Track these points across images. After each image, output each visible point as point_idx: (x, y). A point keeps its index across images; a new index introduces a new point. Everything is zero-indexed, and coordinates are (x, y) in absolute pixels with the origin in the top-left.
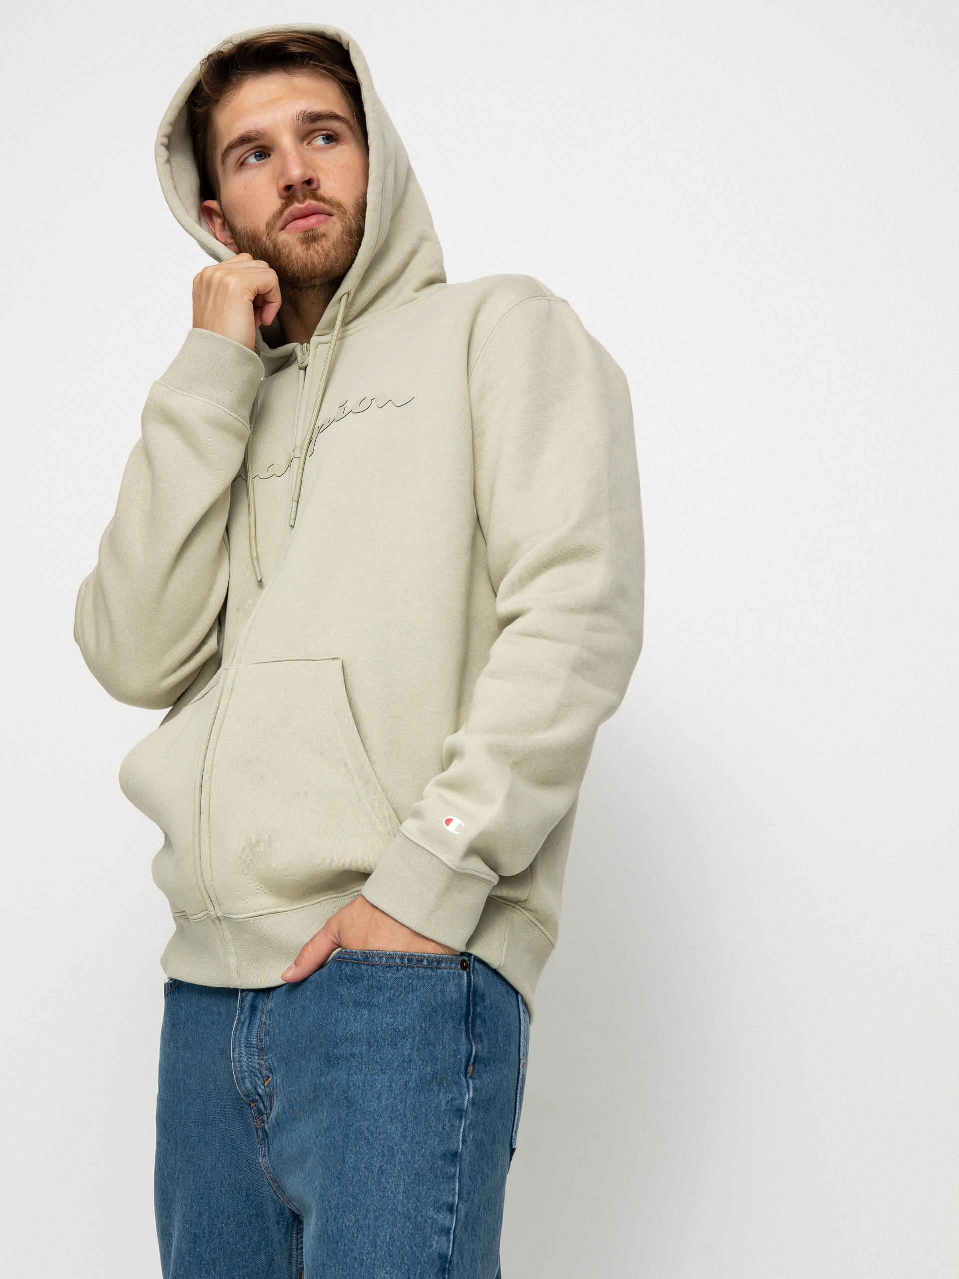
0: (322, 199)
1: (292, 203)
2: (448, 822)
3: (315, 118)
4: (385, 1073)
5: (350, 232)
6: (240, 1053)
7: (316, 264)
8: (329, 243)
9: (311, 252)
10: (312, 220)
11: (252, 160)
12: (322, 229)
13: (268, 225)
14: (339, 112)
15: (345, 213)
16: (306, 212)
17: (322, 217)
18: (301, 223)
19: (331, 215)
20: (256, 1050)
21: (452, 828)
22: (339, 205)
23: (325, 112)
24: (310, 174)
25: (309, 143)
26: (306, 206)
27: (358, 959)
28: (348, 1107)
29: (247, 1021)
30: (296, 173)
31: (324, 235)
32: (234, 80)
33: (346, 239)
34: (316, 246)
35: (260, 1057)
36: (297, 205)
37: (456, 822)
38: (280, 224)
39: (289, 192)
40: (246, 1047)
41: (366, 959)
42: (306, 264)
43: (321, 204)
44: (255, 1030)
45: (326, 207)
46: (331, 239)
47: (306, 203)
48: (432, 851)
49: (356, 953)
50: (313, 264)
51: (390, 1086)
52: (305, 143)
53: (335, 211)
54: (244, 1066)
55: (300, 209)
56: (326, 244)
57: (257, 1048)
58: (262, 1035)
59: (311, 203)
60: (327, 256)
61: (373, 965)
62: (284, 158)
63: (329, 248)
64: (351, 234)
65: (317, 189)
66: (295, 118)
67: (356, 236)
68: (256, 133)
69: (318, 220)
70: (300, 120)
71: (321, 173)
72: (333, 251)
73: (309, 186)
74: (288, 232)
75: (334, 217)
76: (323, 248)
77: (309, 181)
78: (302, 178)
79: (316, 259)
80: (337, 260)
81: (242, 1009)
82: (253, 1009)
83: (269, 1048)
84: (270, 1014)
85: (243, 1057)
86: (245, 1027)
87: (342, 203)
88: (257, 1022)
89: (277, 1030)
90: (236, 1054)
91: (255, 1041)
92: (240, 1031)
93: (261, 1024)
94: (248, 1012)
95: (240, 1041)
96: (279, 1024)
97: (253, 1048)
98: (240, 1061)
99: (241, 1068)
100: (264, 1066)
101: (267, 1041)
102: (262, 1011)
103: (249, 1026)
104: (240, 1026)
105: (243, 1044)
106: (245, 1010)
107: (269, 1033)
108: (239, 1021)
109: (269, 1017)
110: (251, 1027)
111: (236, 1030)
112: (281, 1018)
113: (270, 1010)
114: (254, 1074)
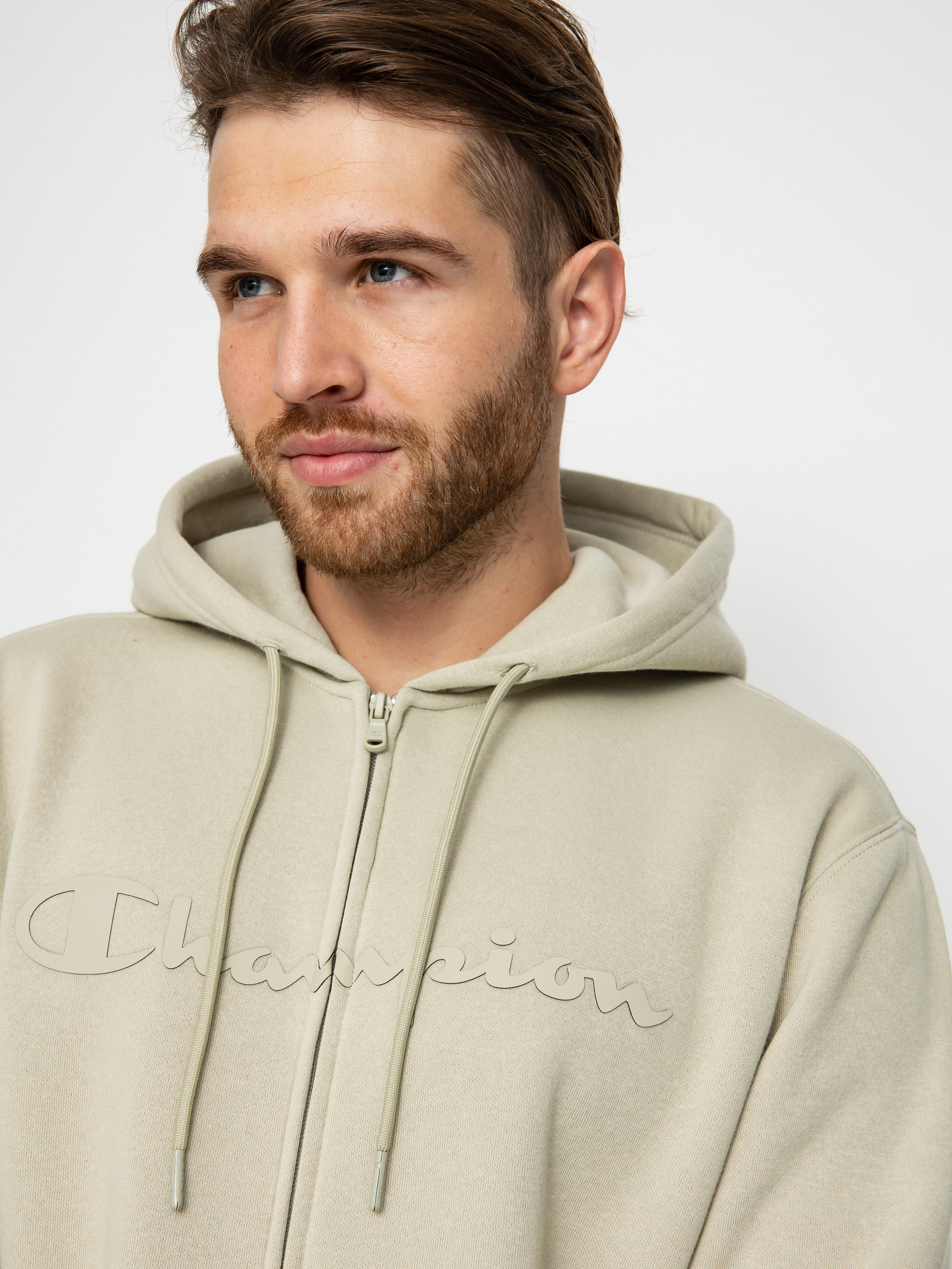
0: (371, 425)
8: (373, 515)
9: (331, 530)
10: (341, 465)
12: (358, 486)
14: (427, 229)
17: (361, 461)
18: (315, 467)
19: (394, 450)
22: (411, 431)
23: (389, 233)
24: (342, 375)
25: (360, 282)
26: (322, 438)
31: (362, 498)
33: (418, 498)
34: (343, 519)
36: (307, 436)
38: (279, 448)
43: (364, 434)
47: (324, 434)
50: (334, 555)
52: (352, 282)
53: (400, 442)
56: (363, 516)
59: (341, 435)
60: (362, 542)
63: (370, 526)
64: (432, 493)
65: (357, 404)
66: (320, 245)
67: (448, 494)
68: (241, 254)
69: (354, 464)
70: (332, 250)
71: (373, 362)
72: (378, 534)
73: (337, 398)
74: (293, 470)
75: (397, 457)
76: (354, 525)
77: (335, 390)
78: (309, 388)
79: (339, 545)
80: (386, 550)
87: (419, 426)
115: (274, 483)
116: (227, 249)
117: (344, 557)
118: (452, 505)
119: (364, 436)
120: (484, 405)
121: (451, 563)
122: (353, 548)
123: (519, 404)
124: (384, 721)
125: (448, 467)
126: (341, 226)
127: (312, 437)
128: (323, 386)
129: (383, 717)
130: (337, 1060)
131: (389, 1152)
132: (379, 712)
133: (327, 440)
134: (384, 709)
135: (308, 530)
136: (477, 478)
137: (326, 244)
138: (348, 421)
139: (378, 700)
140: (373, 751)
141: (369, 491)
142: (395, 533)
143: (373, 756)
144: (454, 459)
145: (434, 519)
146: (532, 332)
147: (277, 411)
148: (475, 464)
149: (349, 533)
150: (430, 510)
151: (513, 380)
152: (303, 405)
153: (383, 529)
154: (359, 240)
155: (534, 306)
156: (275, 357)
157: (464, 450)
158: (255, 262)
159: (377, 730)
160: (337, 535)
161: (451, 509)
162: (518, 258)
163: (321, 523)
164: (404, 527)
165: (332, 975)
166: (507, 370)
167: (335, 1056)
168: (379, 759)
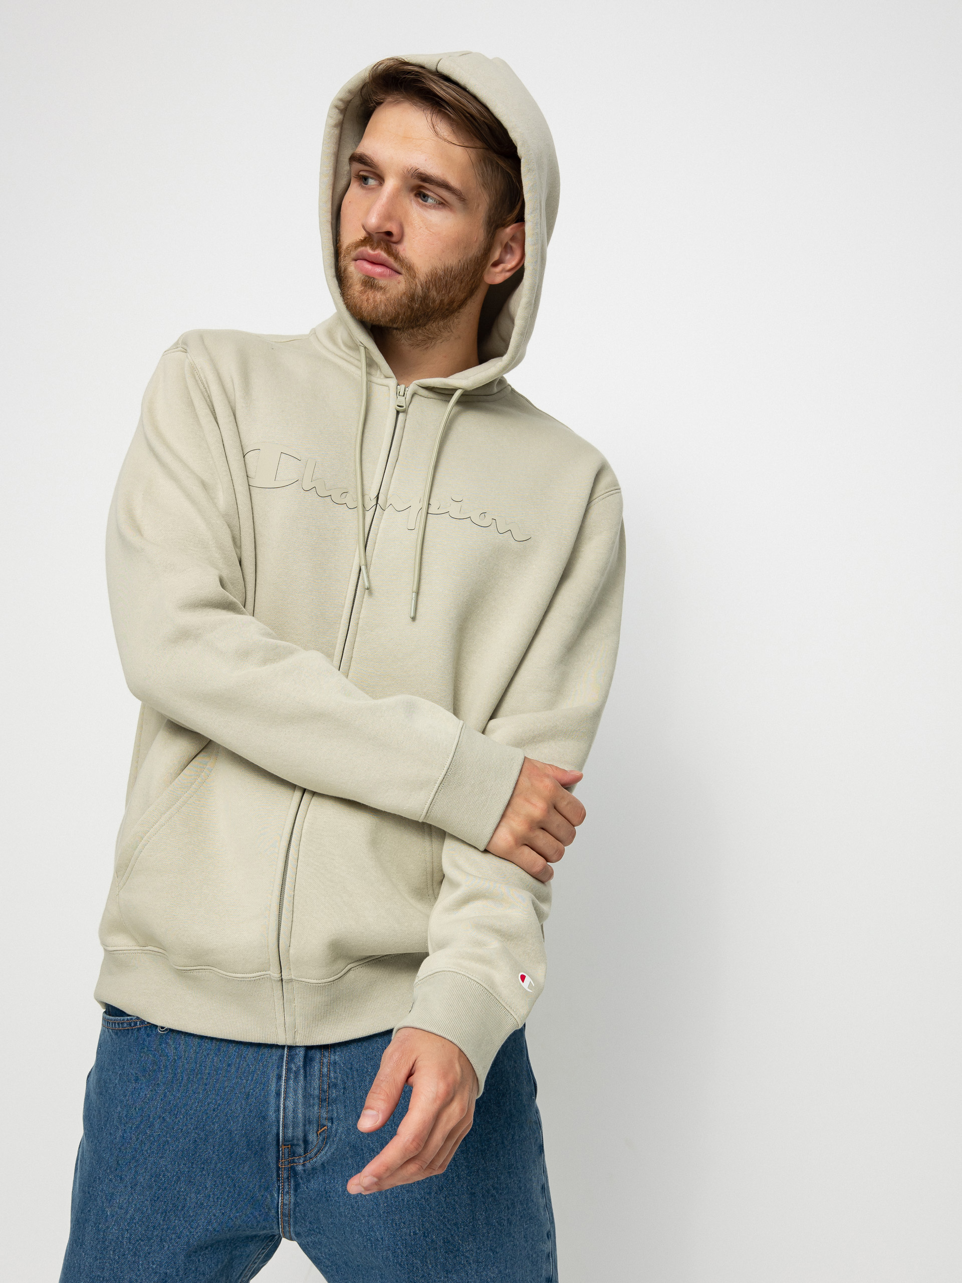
0: (396, 257)
1: (368, 245)
3: (425, 178)
6: (295, 1103)
7: (363, 309)
8: (383, 298)
9: (365, 297)
10: (378, 269)
12: (382, 282)
13: (347, 248)
14: (454, 182)
15: (414, 277)
16: (375, 260)
17: (387, 271)
18: (368, 266)
19: (400, 273)
20: (316, 1100)
22: (410, 269)
23: (438, 178)
24: (394, 228)
25: (411, 193)
26: (375, 254)
29: (302, 1071)
30: (372, 222)
31: (381, 288)
33: (405, 300)
34: (370, 294)
35: (320, 1108)
36: (369, 250)
38: (355, 255)
39: (367, 236)
40: (304, 1097)
44: (316, 1083)
45: (396, 265)
47: (376, 252)
50: (361, 309)
52: (407, 193)
53: (403, 271)
54: (300, 1115)
55: (369, 255)
56: (379, 296)
57: (319, 1099)
58: (326, 1087)
59: (382, 254)
60: (375, 307)
62: (378, 197)
63: (381, 302)
64: (412, 298)
65: (394, 245)
66: (406, 170)
68: (372, 161)
69: (383, 272)
70: (411, 175)
71: (407, 230)
72: (383, 307)
73: (388, 238)
74: (356, 267)
75: (401, 277)
76: (374, 298)
77: (390, 234)
78: (378, 228)
79: (365, 305)
81: (291, 1059)
82: (307, 1060)
83: (336, 1100)
84: (334, 1067)
85: (300, 1106)
86: (301, 1078)
87: (415, 267)
88: (317, 1073)
89: (349, 1084)
90: (290, 1104)
91: (316, 1092)
92: (294, 1081)
93: (321, 1075)
94: (301, 1064)
95: (295, 1091)
96: (352, 1078)
97: (314, 1098)
98: (295, 1111)
99: (295, 1117)
100: (325, 1115)
101: (334, 1093)
102: (321, 1063)
103: (305, 1077)
104: (292, 1076)
105: (300, 1096)
106: (296, 1060)
107: (335, 1085)
108: (289, 1070)
109: (332, 1069)
110: (309, 1078)
111: (287, 1081)
112: (355, 1073)
113: (335, 1063)
114: (310, 1122)
116: (366, 156)
117: (365, 311)
118: (419, 308)
119: (391, 261)
120: (447, 269)
121: (420, 337)
122: (370, 308)
123: (464, 275)
124: (404, 398)
125: (422, 290)
126: (418, 167)
127: (371, 252)
128: (385, 230)
129: (404, 396)
130: (377, 541)
131: (418, 593)
132: (402, 393)
133: (377, 255)
134: (404, 393)
135: (354, 294)
136: (434, 301)
137: (409, 172)
138: (389, 252)
139: (402, 388)
140: (398, 410)
141: (385, 286)
142: (390, 309)
143: (398, 412)
144: (426, 288)
145: (409, 311)
146: (483, 247)
147: (362, 235)
148: (435, 293)
149: (371, 301)
150: (409, 306)
151: (466, 264)
152: (373, 235)
153: (385, 305)
154: (422, 175)
155: (488, 235)
156: (368, 212)
157: (431, 286)
158: (377, 167)
159: (402, 401)
160: (366, 299)
161: (418, 309)
162: (490, 209)
163: (362, 292)
164: (395, 308)
165: (377, 504)
166: (464, 259)
167: (376, 539)
168: (401, 415)
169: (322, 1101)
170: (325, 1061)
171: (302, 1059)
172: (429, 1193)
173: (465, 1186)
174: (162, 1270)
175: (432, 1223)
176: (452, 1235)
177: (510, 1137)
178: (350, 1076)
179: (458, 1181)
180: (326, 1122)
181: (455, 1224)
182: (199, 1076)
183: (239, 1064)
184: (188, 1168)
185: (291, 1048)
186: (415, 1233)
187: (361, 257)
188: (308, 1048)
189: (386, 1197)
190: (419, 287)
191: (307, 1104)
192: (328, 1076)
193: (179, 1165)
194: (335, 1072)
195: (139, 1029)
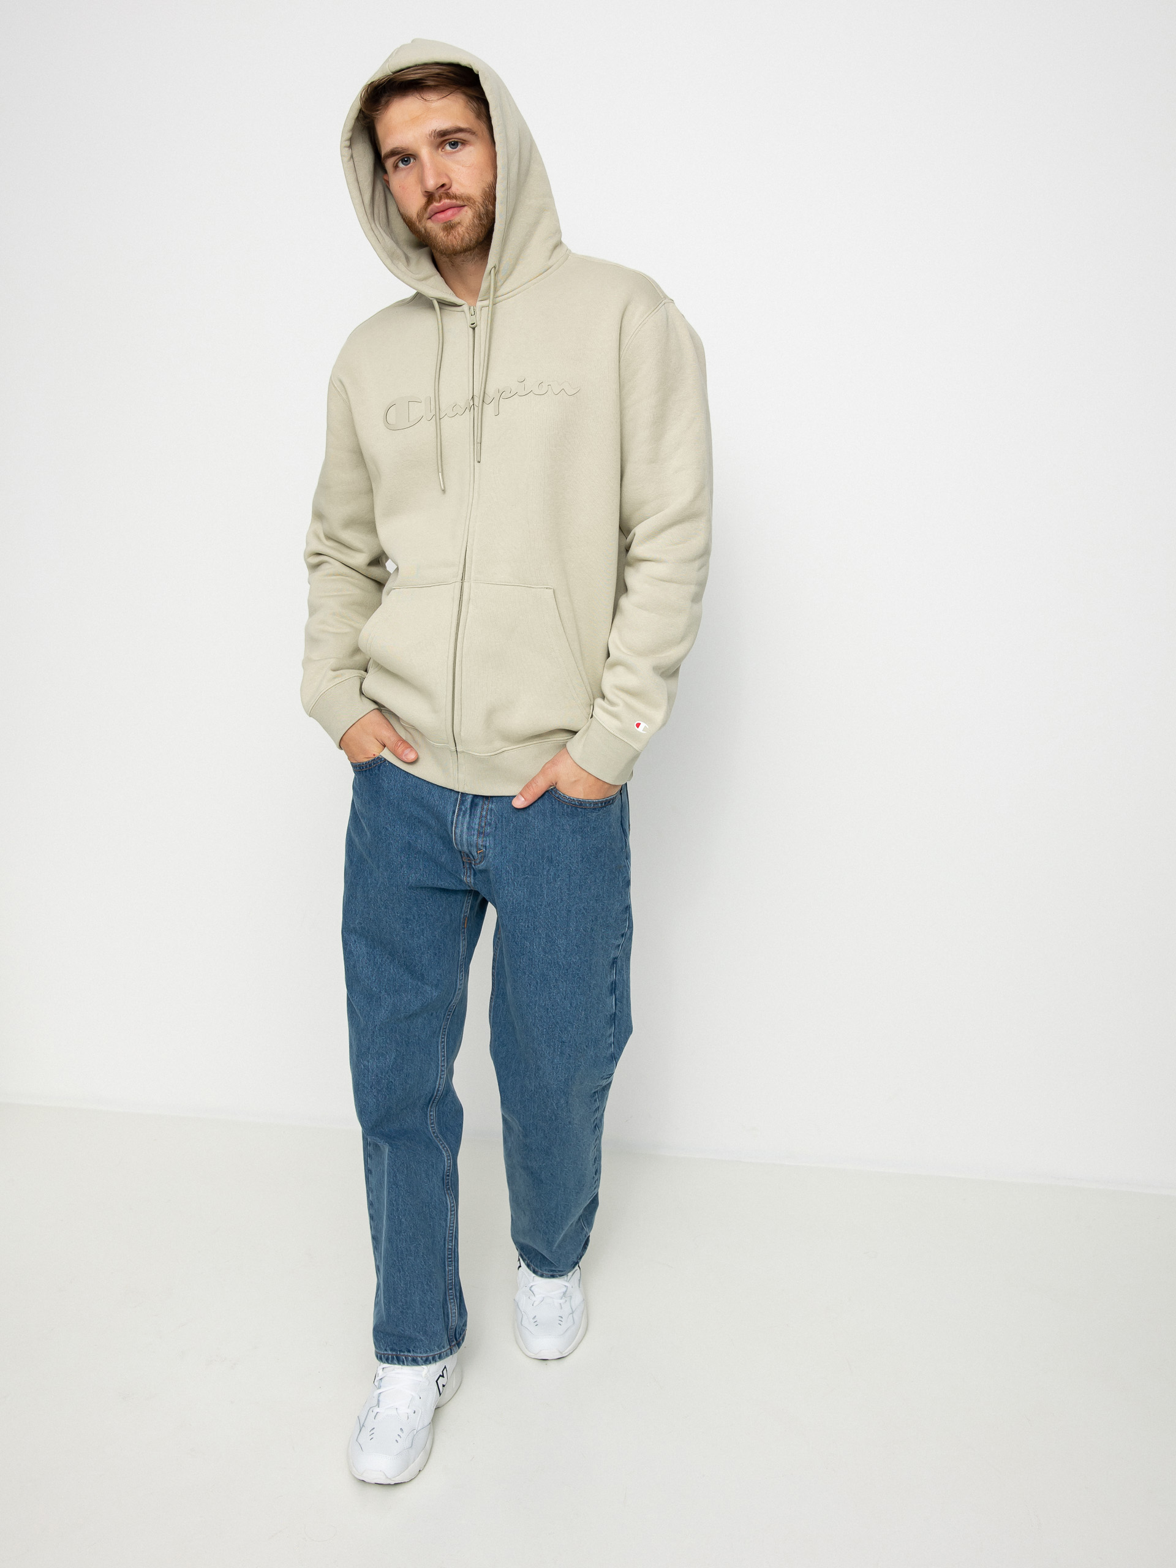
0: (455, 197)
1: (432, 203)
2: (638, 725)
3: (443, 134)
4: (592, 874)
5: (480, 217)
6: (462, 831)
7: (455, 246)
8: (463, 229)
9: (451, 237)
10: (449, 213)
11: (401, 165)
12: (456, 219)
13: (418, 215)
14: (463, 125)
15: (474, 203)
16: (442, 209)
17: (456, 210)
18: (441, 216)
19: (464, 206)
20: (476, 832)
21: (640, 729)
22: (468, 199)
23: (450, 128)
24: (445, 181)
25: (443, 149)
27: (575, 804)
28: (569, 894)
29: (468, 811)
30: (431, 183)
31: (459, 223)
32: (383, 101)
33: (476, 222)
34: (454, 233)
35: (478, 837)
36: (436, 204)
37: (643, 725)
38: (427, 215)
39: (430, 197)
40: (468, 828)
41: (581, 804)
42: (448, 246)
43: (454, 201)
44: (477, 821)
45: (459, 203)
46: (465, 225)
47: (442, 203)
48: (626, 741)
49: (574, 800)
50: (453, 246)
51: (595, 881)
52: (440, 150)
53: (465, 204)
54: (464, 840)
55: (438, 207)
56: (461, 230)
58: (483, 824)
59: (448, 202)
60: (462, 239)
61: (585, 809)
62: (422, 167)
63: (463, 232)
64: (480, 218)
65: (451, 191)
66: (428, 137)
67: (485, 218)
68: (402, 148)
69: (453, 213)
70: (433, 137)
71: (452, 176)
72: (467, 235)
73: (444, 188)
74: (433, 222)
75: (466, 208)
76: (458, 234)
77: (443, 186)
78: (436, 185)
79: (455, 243)
80: (471, 240)
81: (462, 802)
82: (473, 805)
83: (489, 834)
84: (491, 812)
85: (464, 834)
86: (468, 816)
87: (471, 196)
88: (478, 814)
89: (499, 825)
90: (458, 831)
91: (477, 826)
92: (462, 817)
93: (481, 816)
94: (468, 806)
95: (462, 824)
96: (502, 822)
97: (474, 831)
98: (461, 836)
99: (461, 840)
100: (481, 843)
101: (488, 829)
102: (483, 809)
103: (470, 815)
104: (462, 813)
105: (465, 827)
106: (465, 804)
107: (490, 824)
108: (460, 809)
109: (489, 813)
110: (472, 816)
111: (458, 815)
112: (504, 819)
113: (492, 810)
114: (471, 845)
115: (425, 230)
116: (396, 148)
117: (457, 246)
122: (459, 242)
124: (474, 315)
126: (434, 129)
127: (438, 205)
128: (439, 185)
133: (443, 204)
134: (474, 312)
137: (430, 135)
138: (448, 196)
140: (473, 327)
141: (460, 221)
142: (472, 234)
143: (474, 329)
144: (485, 205)
145: (482, 227)
149: (456, 238)
150: (481, 224)
152: (433, 193)
154: (441, 133)
156: (422, 180)
157: (488, 202)
158: (407, 149)
159: (473, 319)
160: (453, 240)
163: (448, 235)
164: (474, 232)
168: (476, 329)
169: (479, 833)
170: (485, 807)
171: (469, 804)
172: (541, 905)
173: (565, 906)
174: (404, 917)
175: (540, 923)
176: (552, 933)
177: (601, 878)
178: (500, 821)
179: (561, 902)
180: (482, 848)
181: (555, 927)
182: (405, 802)
183: (429, 798)
184: (407, 858)
185: (463, 794)
186: (528, 927)
187: (433, 214)
188: (475, 796)
189: (513, 903)
190: (481, 208)
191: (470, 834)
192: (486, 817)
193: (401, 857)
194: (491, 816)
195: (366, 771)
